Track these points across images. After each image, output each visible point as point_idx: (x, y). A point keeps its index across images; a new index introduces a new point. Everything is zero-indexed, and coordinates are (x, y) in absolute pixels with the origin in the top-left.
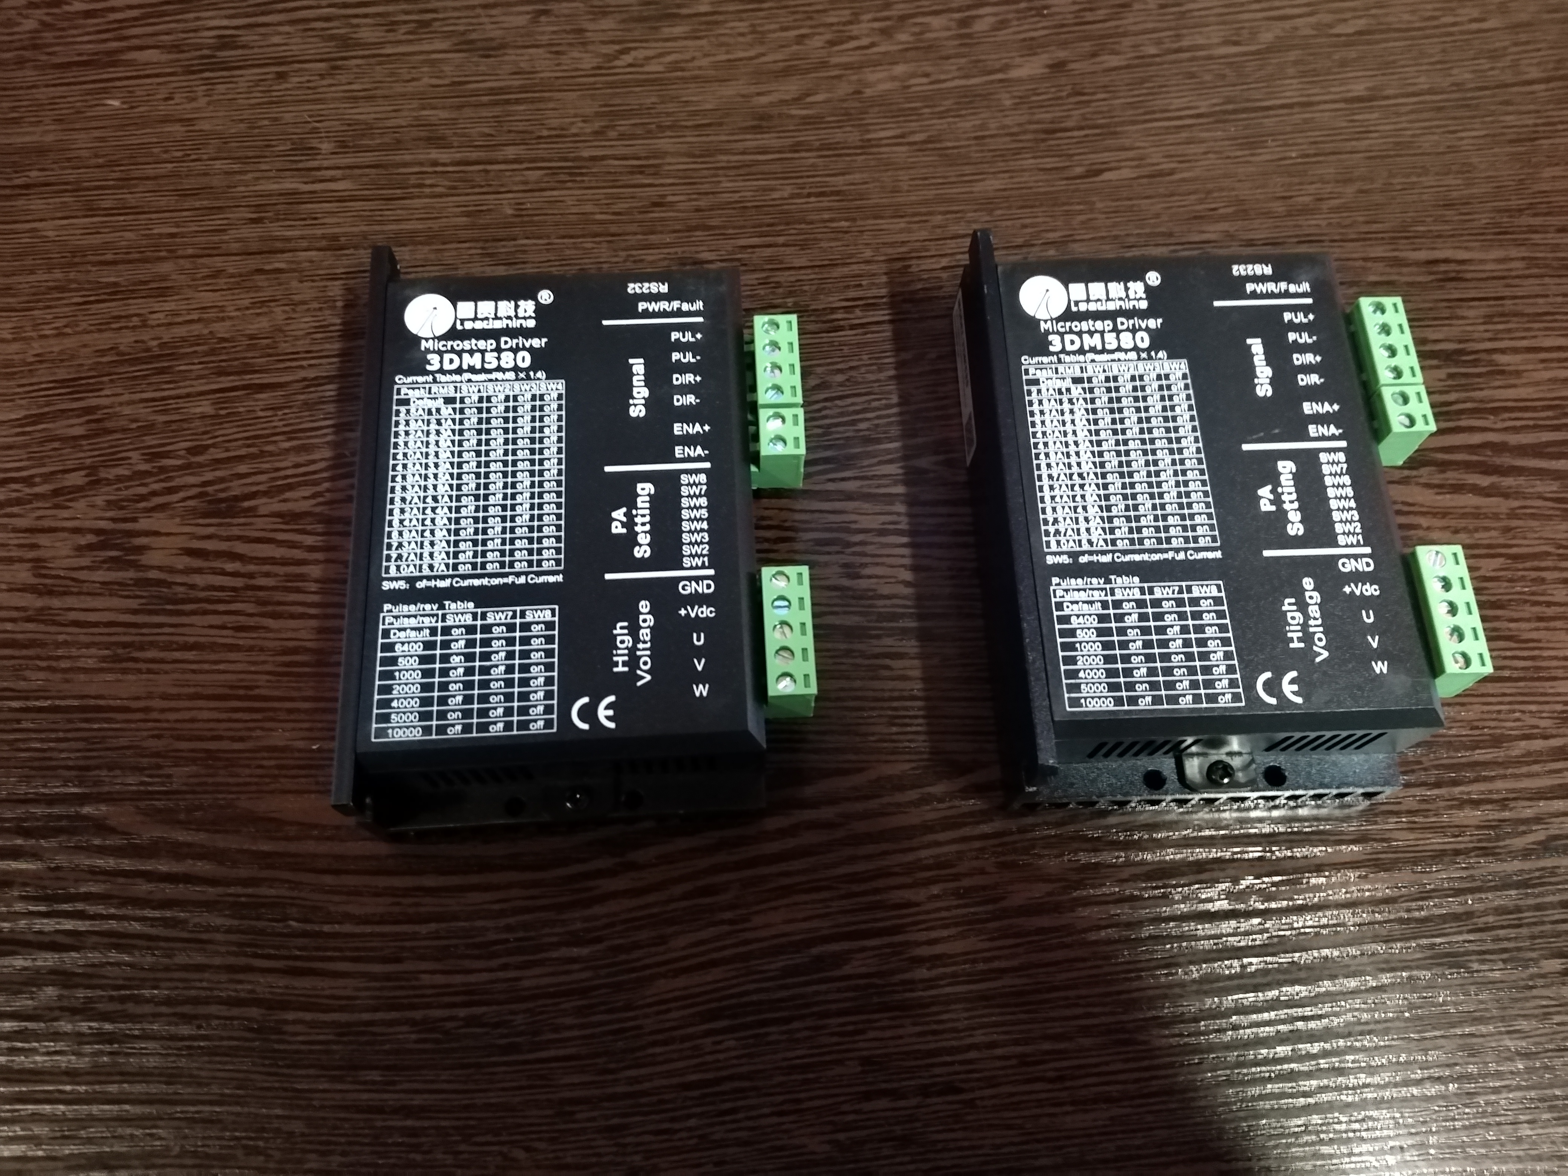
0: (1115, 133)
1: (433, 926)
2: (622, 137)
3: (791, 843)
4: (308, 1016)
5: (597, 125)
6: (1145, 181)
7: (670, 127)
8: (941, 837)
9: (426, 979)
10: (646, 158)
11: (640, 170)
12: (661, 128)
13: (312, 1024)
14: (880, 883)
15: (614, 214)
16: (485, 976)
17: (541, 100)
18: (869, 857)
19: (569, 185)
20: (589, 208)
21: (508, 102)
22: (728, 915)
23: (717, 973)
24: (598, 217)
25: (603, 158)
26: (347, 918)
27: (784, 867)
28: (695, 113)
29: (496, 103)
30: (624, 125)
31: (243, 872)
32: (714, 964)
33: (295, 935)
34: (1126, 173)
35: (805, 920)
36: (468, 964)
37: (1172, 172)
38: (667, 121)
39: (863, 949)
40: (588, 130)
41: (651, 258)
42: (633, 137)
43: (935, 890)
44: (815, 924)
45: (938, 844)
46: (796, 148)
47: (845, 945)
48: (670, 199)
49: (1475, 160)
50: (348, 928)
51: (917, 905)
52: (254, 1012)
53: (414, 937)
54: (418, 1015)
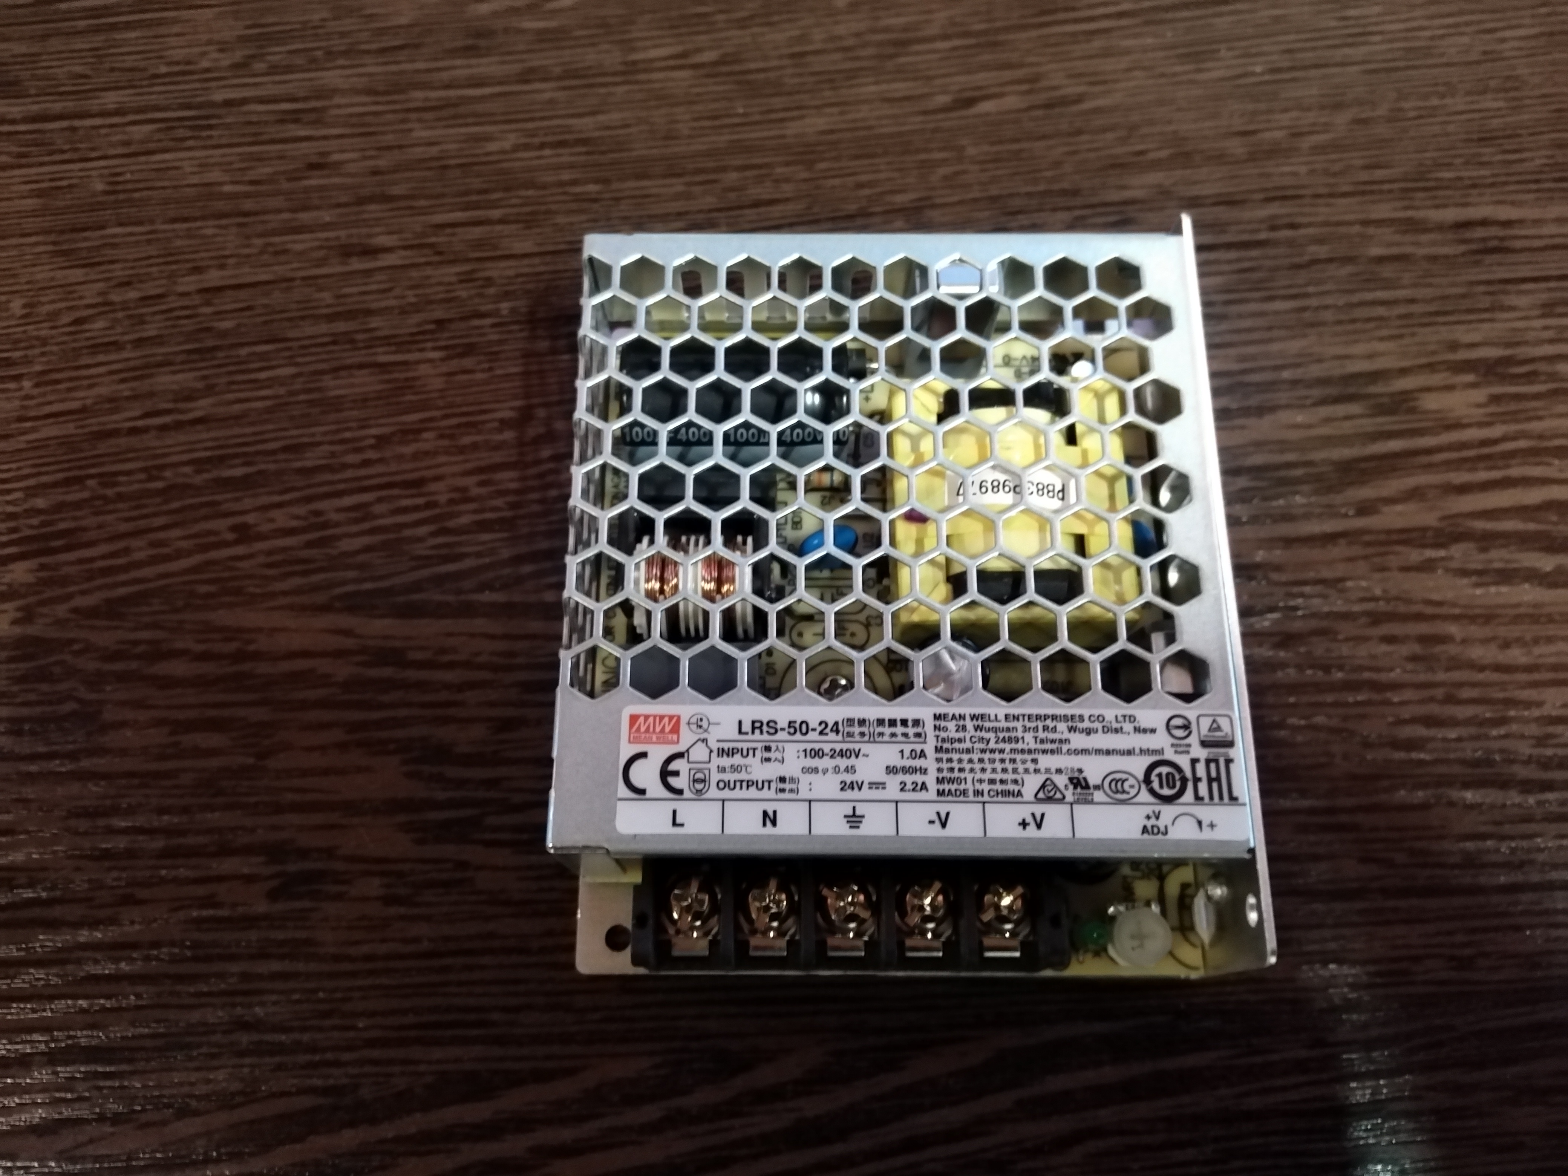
0: (996, 44)
2: (274, 70)
5: (238, 55)
6: (1040, 113)
7: (345, 53)
10: (305, 99)
11: (295, 117)
12: (330, 54)
15: (252, 183)
17: (160, 22)
19: (191, 143)
20: (215, 175)
21: (114, 27)
24: (227, 188)
25: (244, 101)
28: (381, 32)
29: (97, 30)
30: (277, 54)
34: (1012, 102)
37: (1079, 99)
38: (338, 44)
40: (226, 63)
41: (298, 247)
42: (289, 69)
46: (526, 76)
48: (336, 157)
49: (1522, 71)
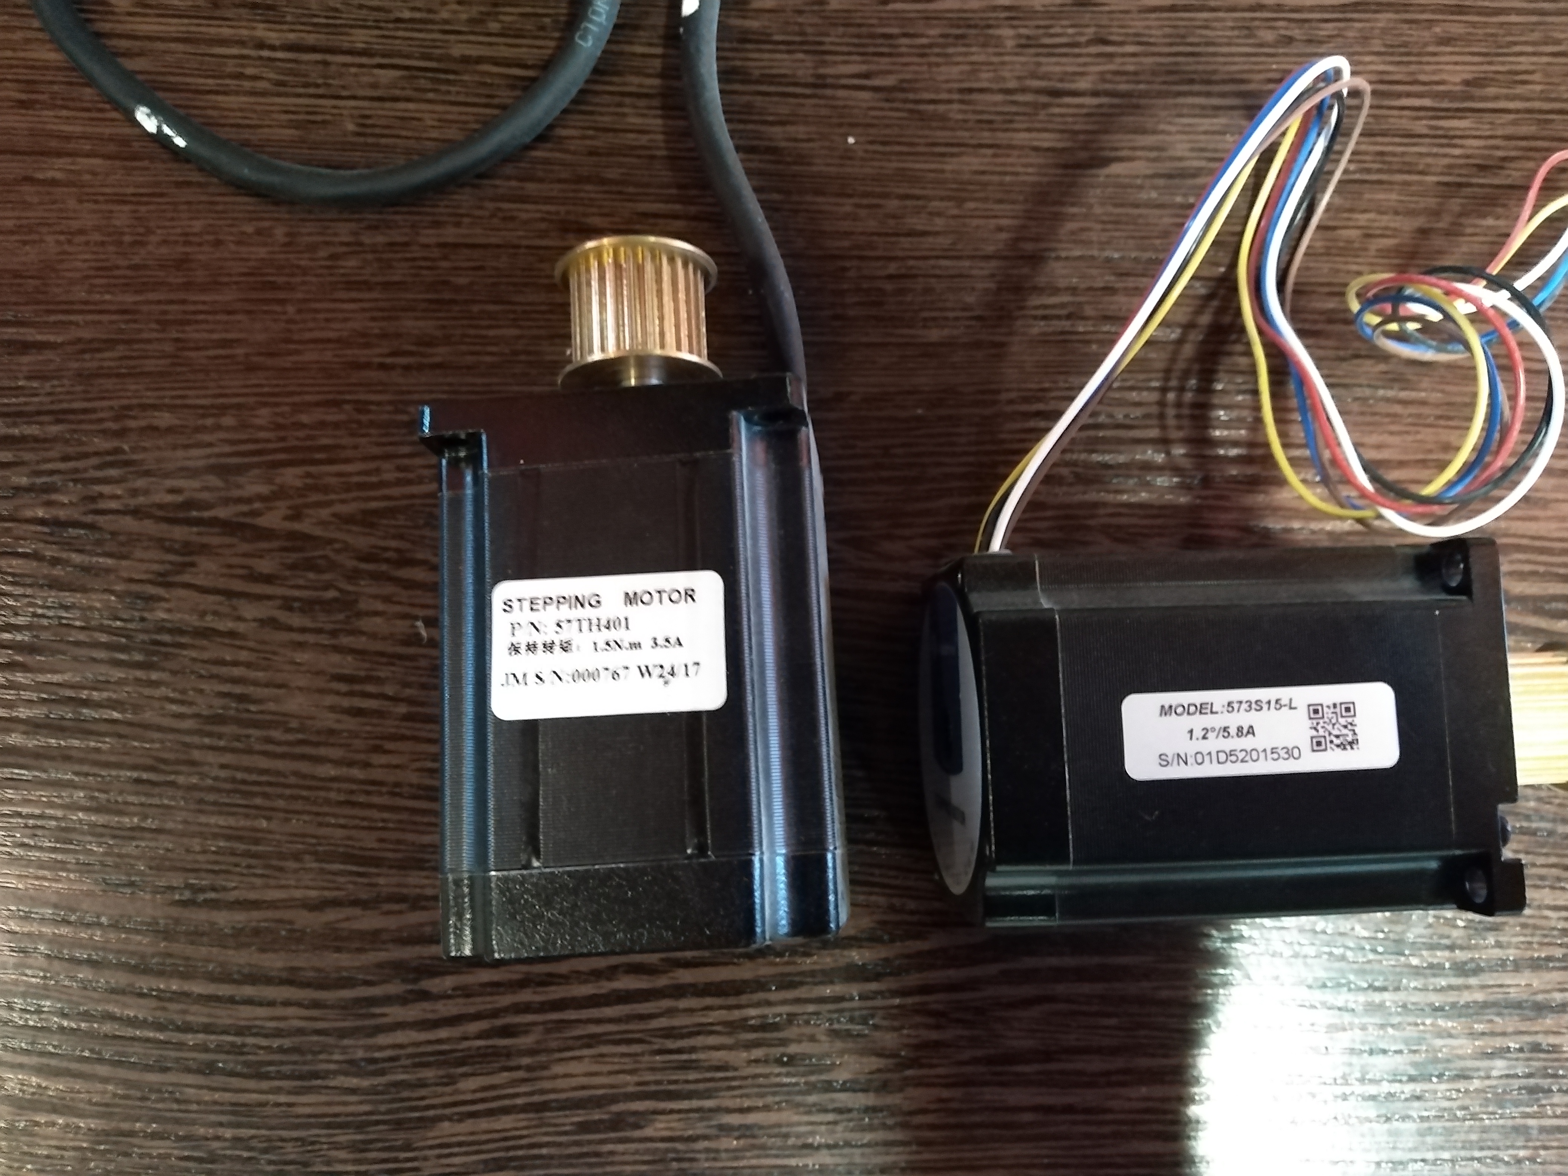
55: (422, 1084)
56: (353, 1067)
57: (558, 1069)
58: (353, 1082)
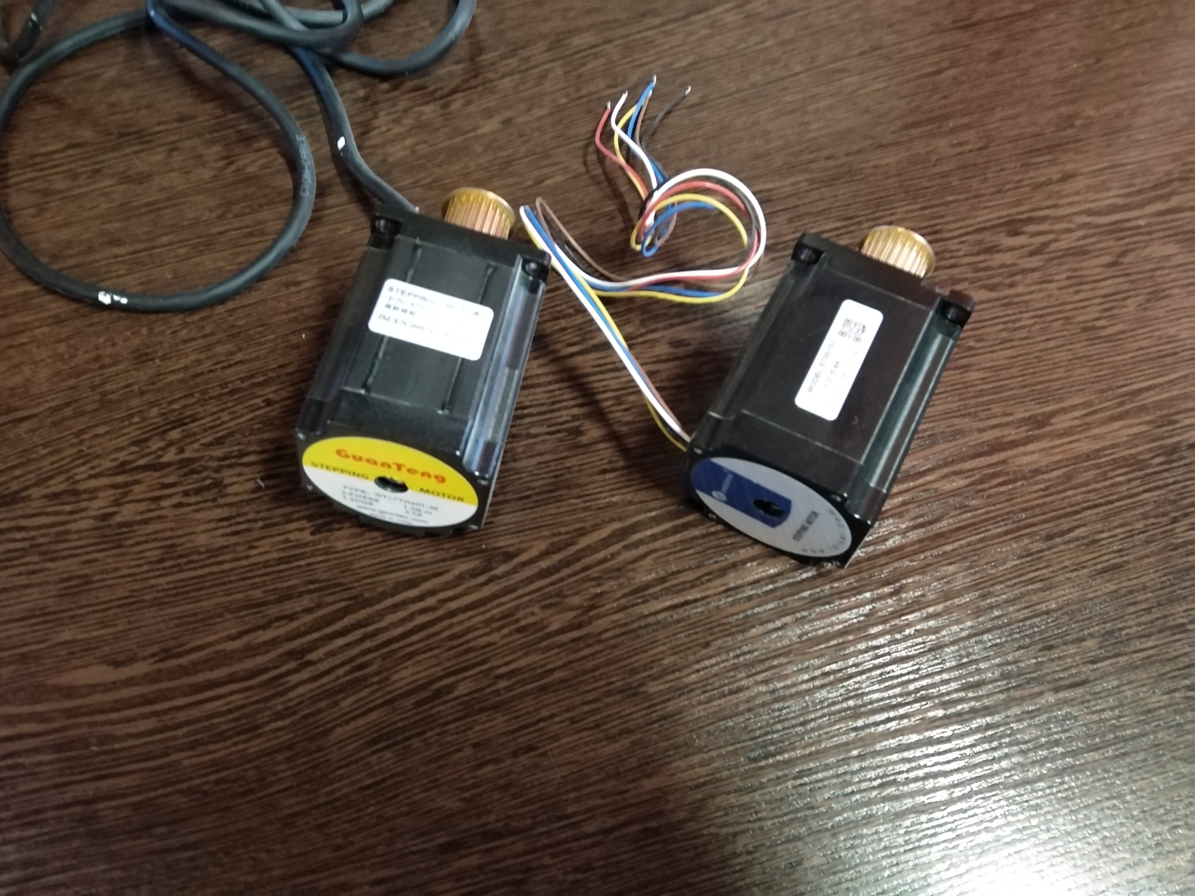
1: (185, 730)
3: (410, 625)
4: (113, 803)
8: (504, 599)
9: (186, 763)
13: (117, 808)
14: (470, 636)
16: (224, 752)
18: (461, 622)
22: (376, 679)
23: (373, 716)
26: (130, 736)
27: (408, 641)
31: (57, 725)
32: (371, 710)
33: (98, 754)
35: (425, 670)
36: (212, 747)
39: (465, 678)
43: (505, 631)
44: (433, 670)
45: (503, 604)
47: (452, 679)
50: (130, 743)
51: (494, 643)
52: (77, 809)
53: (174, 738)
54: (184, 786)
55: (319, 711)
56: (279, 716)
57: (395, 677)
58: (280, 724)
